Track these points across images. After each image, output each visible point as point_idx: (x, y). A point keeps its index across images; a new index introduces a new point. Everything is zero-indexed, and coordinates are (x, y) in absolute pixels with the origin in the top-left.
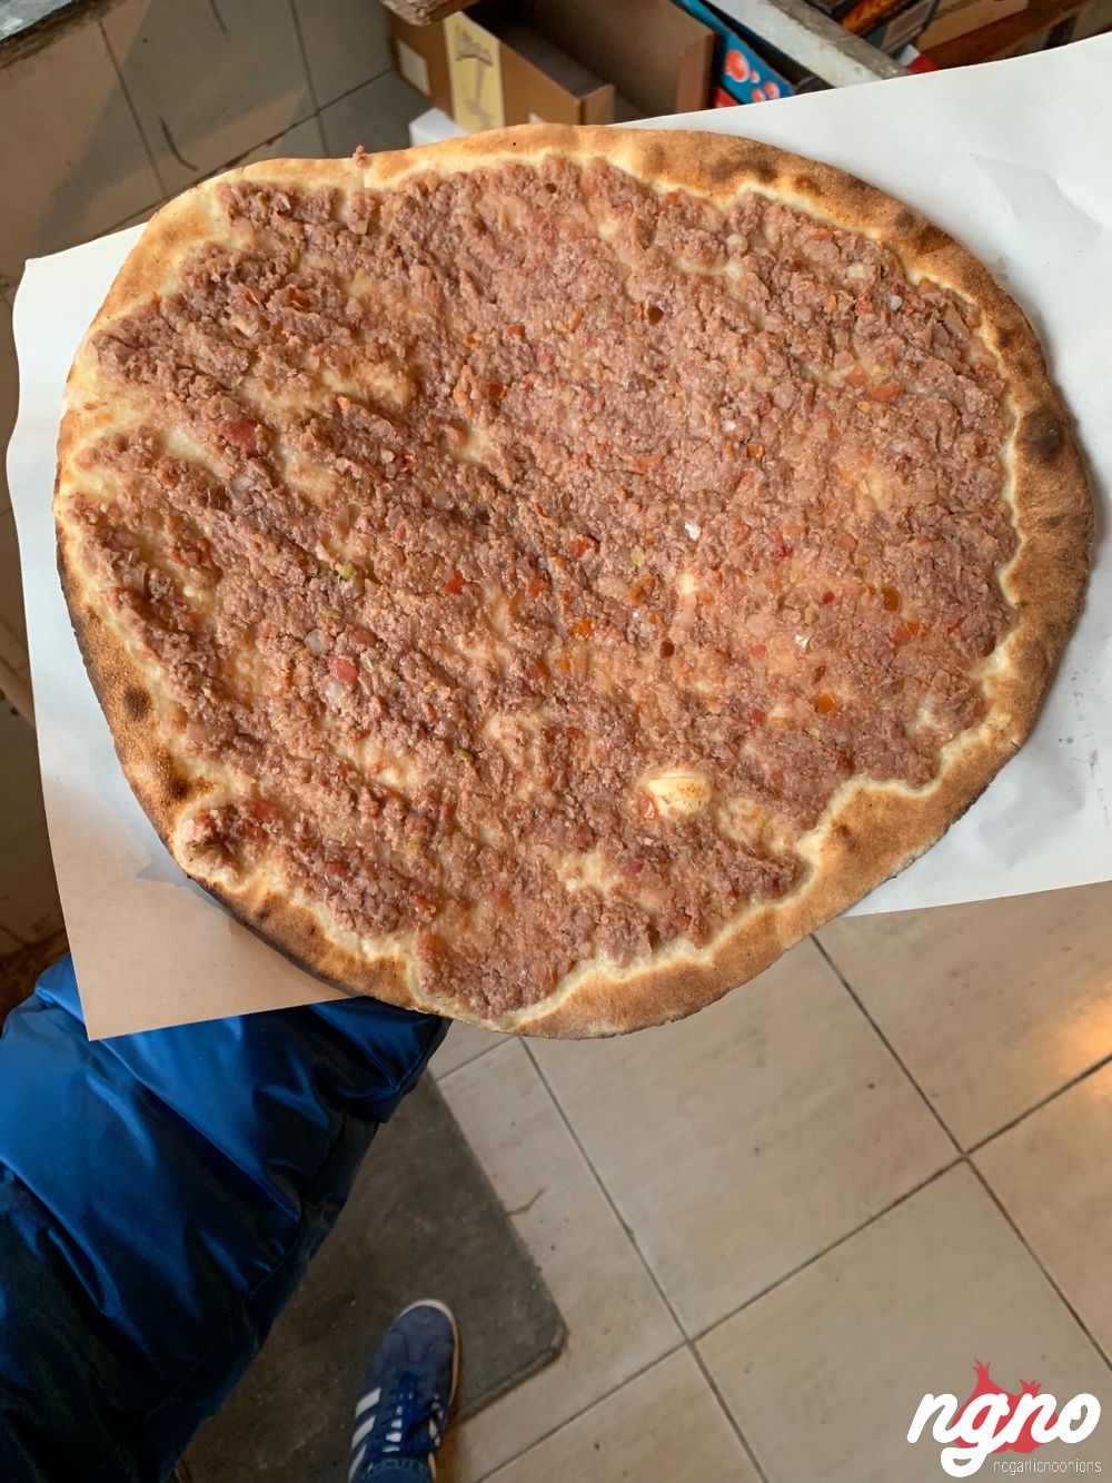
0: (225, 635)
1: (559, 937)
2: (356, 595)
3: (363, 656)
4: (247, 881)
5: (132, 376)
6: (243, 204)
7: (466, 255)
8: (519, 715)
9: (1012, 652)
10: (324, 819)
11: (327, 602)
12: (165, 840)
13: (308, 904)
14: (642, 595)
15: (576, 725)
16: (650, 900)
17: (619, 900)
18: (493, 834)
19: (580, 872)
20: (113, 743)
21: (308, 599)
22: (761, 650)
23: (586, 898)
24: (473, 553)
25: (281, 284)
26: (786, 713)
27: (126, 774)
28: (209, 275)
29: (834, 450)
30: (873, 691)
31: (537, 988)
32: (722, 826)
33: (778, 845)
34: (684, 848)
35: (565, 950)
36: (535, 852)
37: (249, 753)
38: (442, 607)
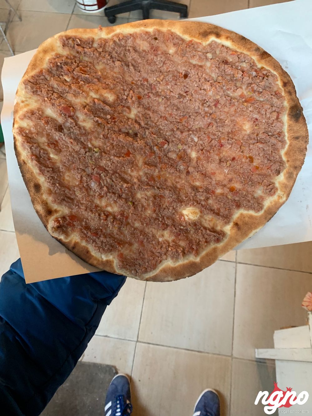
1: (157, 254)
2: (100, 157)
3: (102, 174)
4: (69, 238)
5: (35, 93)
6: (66, 42)
7: (131, 58)
8: (146, 192)
9: (285, 175)
10: (91, 221)
11: (91, 159)
12: (46, 226)
13: (86, 245)
14: (181, 158)
15: (162, 195)
16: (182, 244)
17: (174, 244)
19: (163, 236)
20: (31, 199)
21: (86, 158)
22: (214, 174)
23: (164, 243)
24: (133, 145)
25: (78, 66)
26: (221, 191)
27: (34, 208)
28: (57, 63)
30: (246, 185)
31: (151, 268)
32: (203, 223)
33: (218, 228)
34: (192, 229)
35: (159, 257)
36: (151, 230)
37: (69, 202)
38: (124, 161)
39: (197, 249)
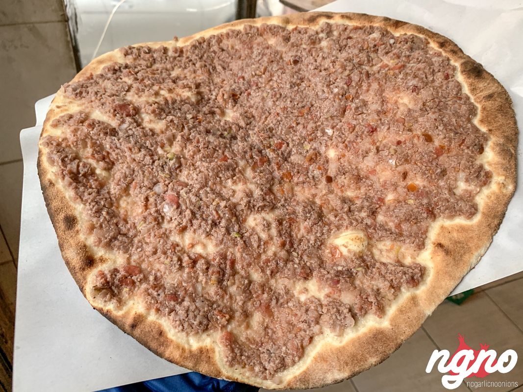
0: (115, 189)
1: (301, 325)
2: (177, 165)
3: (181, 191)
4: (124, 308)
5: (78, 95)
6: (129, 51)
7: (218, 59)
8: (263, 214)
10: (165, 273)
11: (163, 170)
12: (82, 289)
13: (157, 319)
14: (312, 160)
15: (292, 216)
17: (330, 300)
19: (306, 290)
21: (154, 170)
22: (373, 172)
23: (312, 302)
24: (231, 148)
26: (394, 196)
27: (63, 257)
28: (114, 67)
29: (383, 91)
30: (433, 177)
31: (293, 355)
32: (376, 257)
33: (408, 261)
34: (360, 269)
35: (305, 331)
36: (280, 284)
37: (125, 242)
38: (219, 166)
39: (378, 301)
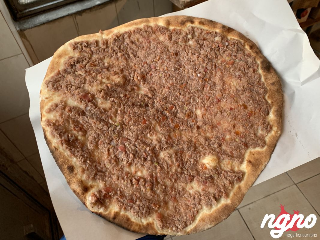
0: (90, 146)
1: (192, 206)
2: (121, 129)
3: (126, 144)
4: (108, 210)
5: (56, 89)
6: (76, 46)
7: (130, 49)
8: (167, 151)
9: (273, 113)
10: (124, 189)
11: (114, 133)
12: (84, 204)
13: (125, 212)
14: (189, 116)
15: (182, 150)
16: (212, 190)
17: (204, 192)
18: (168, 183)
19: (192, 188)
20: (66, 181)
21: (110, 133)
22: (219, 124)
23: (196, 194)
24: (147, 114)
25: (88, 62)
26: (230, 137)
27: (71, 188)
28: (71, 63)
29: (223, 77)
30: (247, 128)
31: (190, 221)
32: (222, 167)
33: (236, 169)
34: (216, 175)
35: (194, 209)
36: (180, 185)
37: (102, 175)
38: (143, 128)
39: (225, 191)
